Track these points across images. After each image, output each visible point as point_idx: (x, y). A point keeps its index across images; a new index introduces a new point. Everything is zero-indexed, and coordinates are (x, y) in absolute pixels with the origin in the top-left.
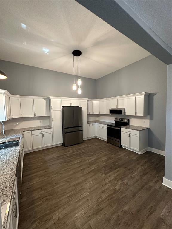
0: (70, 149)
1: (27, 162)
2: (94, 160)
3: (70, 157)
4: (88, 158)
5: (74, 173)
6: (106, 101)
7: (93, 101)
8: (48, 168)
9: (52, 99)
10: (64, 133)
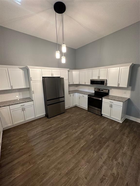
0: (54, 120)
1: (8, 142)
2: (81, 133)
3: (56, 132)
4: (74, 131)
5: (64, 154)
6: (87, 72)
7: (73, 71)
8: (32, 150)
9: (30, 69)
10: (46, 105)
